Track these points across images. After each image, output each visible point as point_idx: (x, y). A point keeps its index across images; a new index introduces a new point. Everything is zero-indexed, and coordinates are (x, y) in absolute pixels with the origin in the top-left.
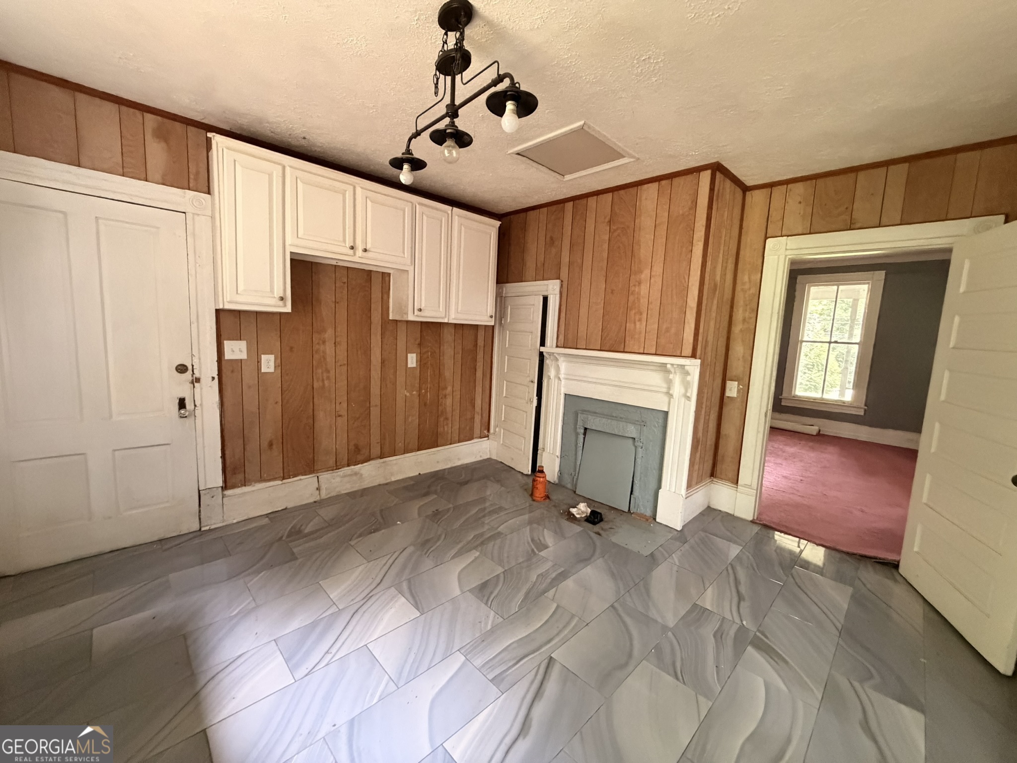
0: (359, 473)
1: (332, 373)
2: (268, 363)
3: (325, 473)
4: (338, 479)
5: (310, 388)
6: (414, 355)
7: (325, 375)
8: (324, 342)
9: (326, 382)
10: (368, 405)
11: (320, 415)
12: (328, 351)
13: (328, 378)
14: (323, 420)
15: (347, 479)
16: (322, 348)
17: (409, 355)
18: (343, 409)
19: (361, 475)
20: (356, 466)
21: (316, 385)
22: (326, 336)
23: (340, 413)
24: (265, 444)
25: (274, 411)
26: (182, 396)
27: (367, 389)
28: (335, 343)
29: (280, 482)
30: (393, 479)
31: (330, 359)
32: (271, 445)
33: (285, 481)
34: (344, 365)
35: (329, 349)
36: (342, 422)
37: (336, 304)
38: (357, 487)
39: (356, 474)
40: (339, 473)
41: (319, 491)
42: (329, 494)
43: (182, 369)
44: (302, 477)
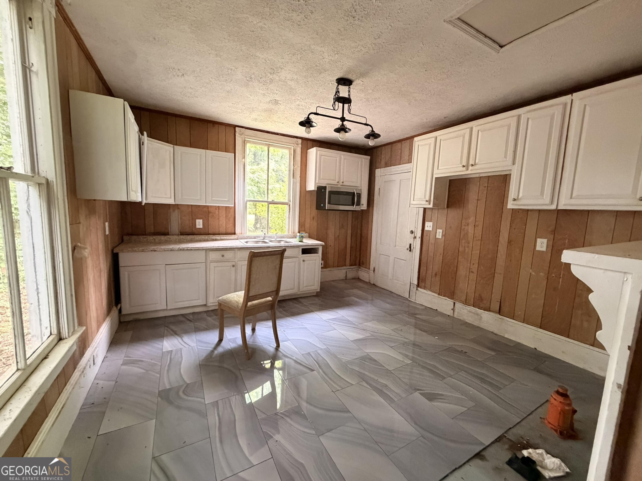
0: (480, 315)
1: (471, 245)
2: (439, 234)
3: (460, 303)
4: (466, 311)
5: (457, 251)
6: (545, 241)
7: (466, 244)
8: (468, 224)
9: (467, 249)
10: (493, 271)
11: (461, 268)
12: (470, 231)
13: (468, 247)
14: (462, 272)
15: (470, 314)
16: (466, 228)
17: (538, 239)
18: (475, 268)
19: (481, 317)
20: (479, 310)
21: (460, 249)
22: (470, 221)
23: (473, 270)
24: (434, 274)
25: (439, 258)
26: (410, 243)
27: (494, 260)
28: (475, 226)
29: (437, 296)
30: (506, 336)
31: (471, 235)
32: (436, 275)
33: (439, 296)
34: (479, 240)
35: (470, 229)
36: (473, 276)
37: (478, 201)
38: (476, 323)
39: (477, 314)
40: (466, 308)
41: (454, 311)
42: (459, 316)
43: (412, 232)
44: (447, 299)
